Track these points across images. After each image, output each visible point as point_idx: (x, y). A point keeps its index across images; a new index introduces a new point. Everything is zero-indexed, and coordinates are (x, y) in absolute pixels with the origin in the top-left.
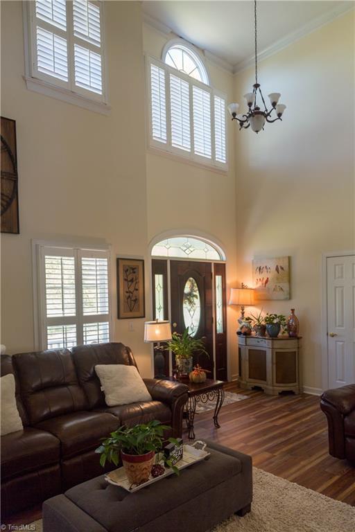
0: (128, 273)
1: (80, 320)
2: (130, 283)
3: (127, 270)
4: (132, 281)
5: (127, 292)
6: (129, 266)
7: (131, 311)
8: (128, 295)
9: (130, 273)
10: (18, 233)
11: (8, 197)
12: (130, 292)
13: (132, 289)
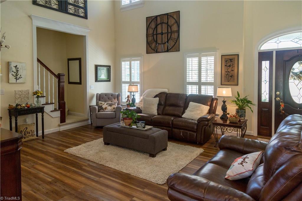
0: (227, 62)
1: (199, 84)
2: (228, 67)
3: (227, 61)
4: (230, 66)
5: (226, 72)
6: (228, 58)
7: (228, 82)
8: (227, 73)
9: (229, 62)
10: (179, 51)
11: (176, 39)
12: (229, 72)
13: (229, 70)
